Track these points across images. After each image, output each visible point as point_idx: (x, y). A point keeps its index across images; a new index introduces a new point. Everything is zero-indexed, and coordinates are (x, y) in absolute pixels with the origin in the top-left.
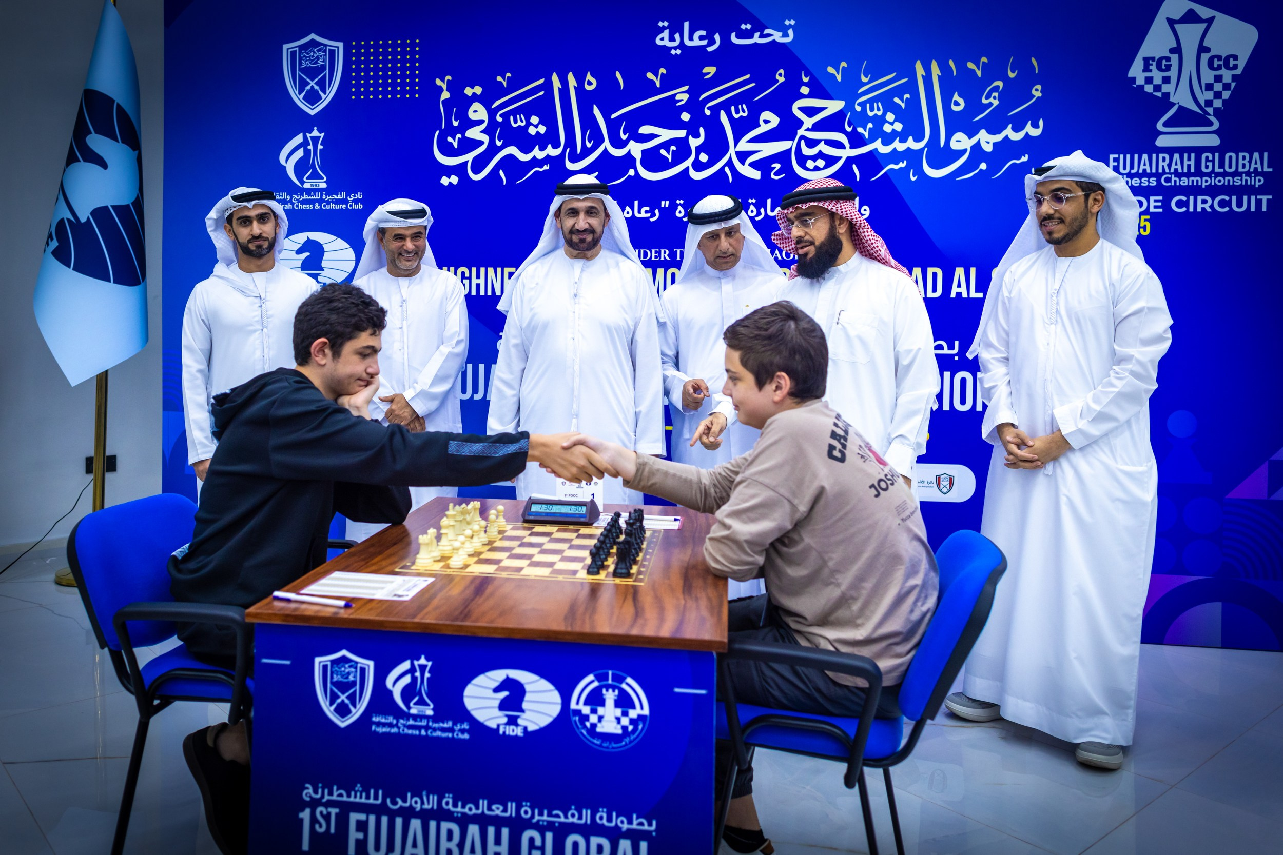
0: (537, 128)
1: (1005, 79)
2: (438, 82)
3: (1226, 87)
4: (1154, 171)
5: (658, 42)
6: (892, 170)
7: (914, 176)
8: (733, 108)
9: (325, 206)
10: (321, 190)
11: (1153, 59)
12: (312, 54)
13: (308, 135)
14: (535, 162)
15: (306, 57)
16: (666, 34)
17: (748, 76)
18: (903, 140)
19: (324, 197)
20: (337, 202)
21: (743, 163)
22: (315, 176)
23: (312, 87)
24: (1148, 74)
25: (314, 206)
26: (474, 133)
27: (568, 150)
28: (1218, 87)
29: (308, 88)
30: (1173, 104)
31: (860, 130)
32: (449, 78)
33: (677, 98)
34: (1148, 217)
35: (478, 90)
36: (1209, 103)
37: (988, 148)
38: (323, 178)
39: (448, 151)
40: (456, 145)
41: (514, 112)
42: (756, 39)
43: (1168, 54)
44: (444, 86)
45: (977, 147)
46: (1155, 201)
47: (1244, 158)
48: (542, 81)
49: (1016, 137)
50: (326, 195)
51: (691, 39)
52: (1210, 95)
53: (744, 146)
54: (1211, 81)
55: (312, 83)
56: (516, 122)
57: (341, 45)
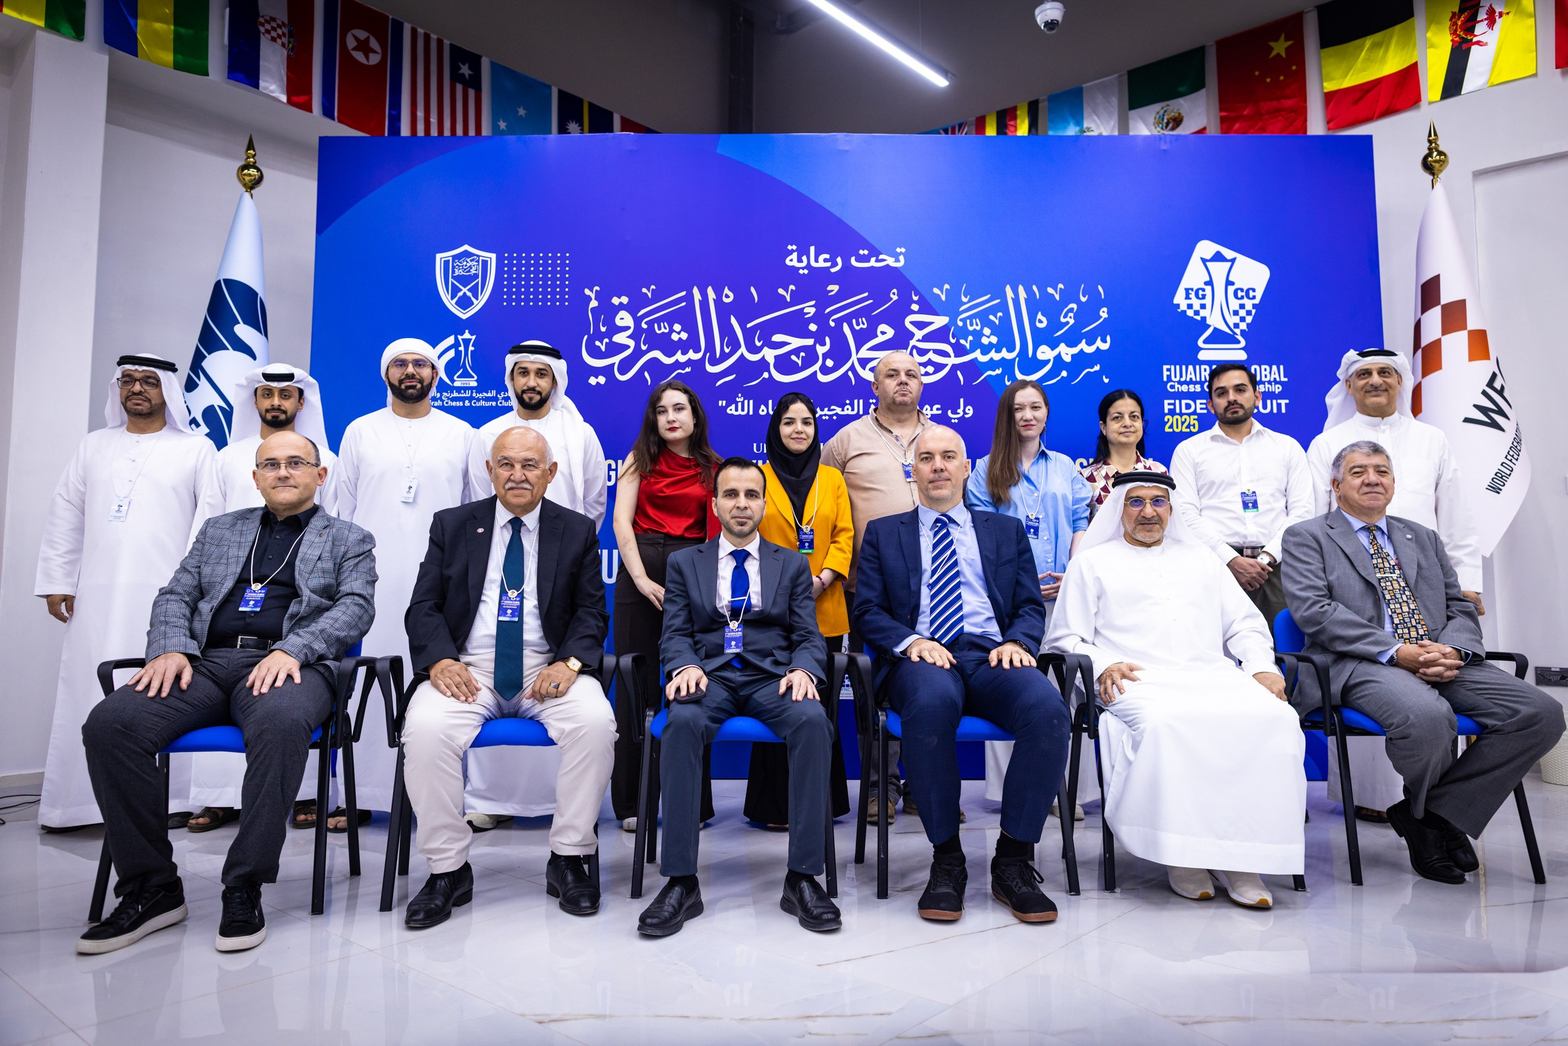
0: (679, 334)
1: (1078, 302)
2: (587, 292)
3: (1249, 313)
4: (1198, 379)
5: (788, 262)
6: (990, 376)
7: (1008, 381)
8: (854, 321)
9: (475, 403)
10: (471, 388)
11: (1192, 289)
12: (465, 263)
13: (460, 337)
14: (677, 365)
15: (459, 266)
16: (795, 256)
17: (866, 294)
18: (998, 351)
19: (474, 395)
20: (487, 399)
21: (864, 368)
22: (465, 375)
23: (465, 293)
24: (1189, 302)
25: (464, 403)
26: (620, 338)
27: (708, 354)
28: (1242, 313)
29: (460, 294)
30: (1210, 326)
31: (962, 342)
32: (597, 288)
33: (806, 311)
34: (1196, 417)
35: (625, 300)
36: (1236, 326)
37: (1068, 359)
38: (473, 377)
39: (595, 353)
40: (603, 348)
41: (658, 320)
42: (873, 263)
43: (1203, 286)
44: (593, 296)
45: (1058, 358)
46: (1201, 404)
47: (1265, 370)
48: (684, 293)
49: (1090, 350)
50: (476, 393)
51: (816, 261)
52: (1236, 319)
53: (864, 353)
54: (1237, 308)
55: (465, 290)
56: (660, 329)
57: (493, 256)
